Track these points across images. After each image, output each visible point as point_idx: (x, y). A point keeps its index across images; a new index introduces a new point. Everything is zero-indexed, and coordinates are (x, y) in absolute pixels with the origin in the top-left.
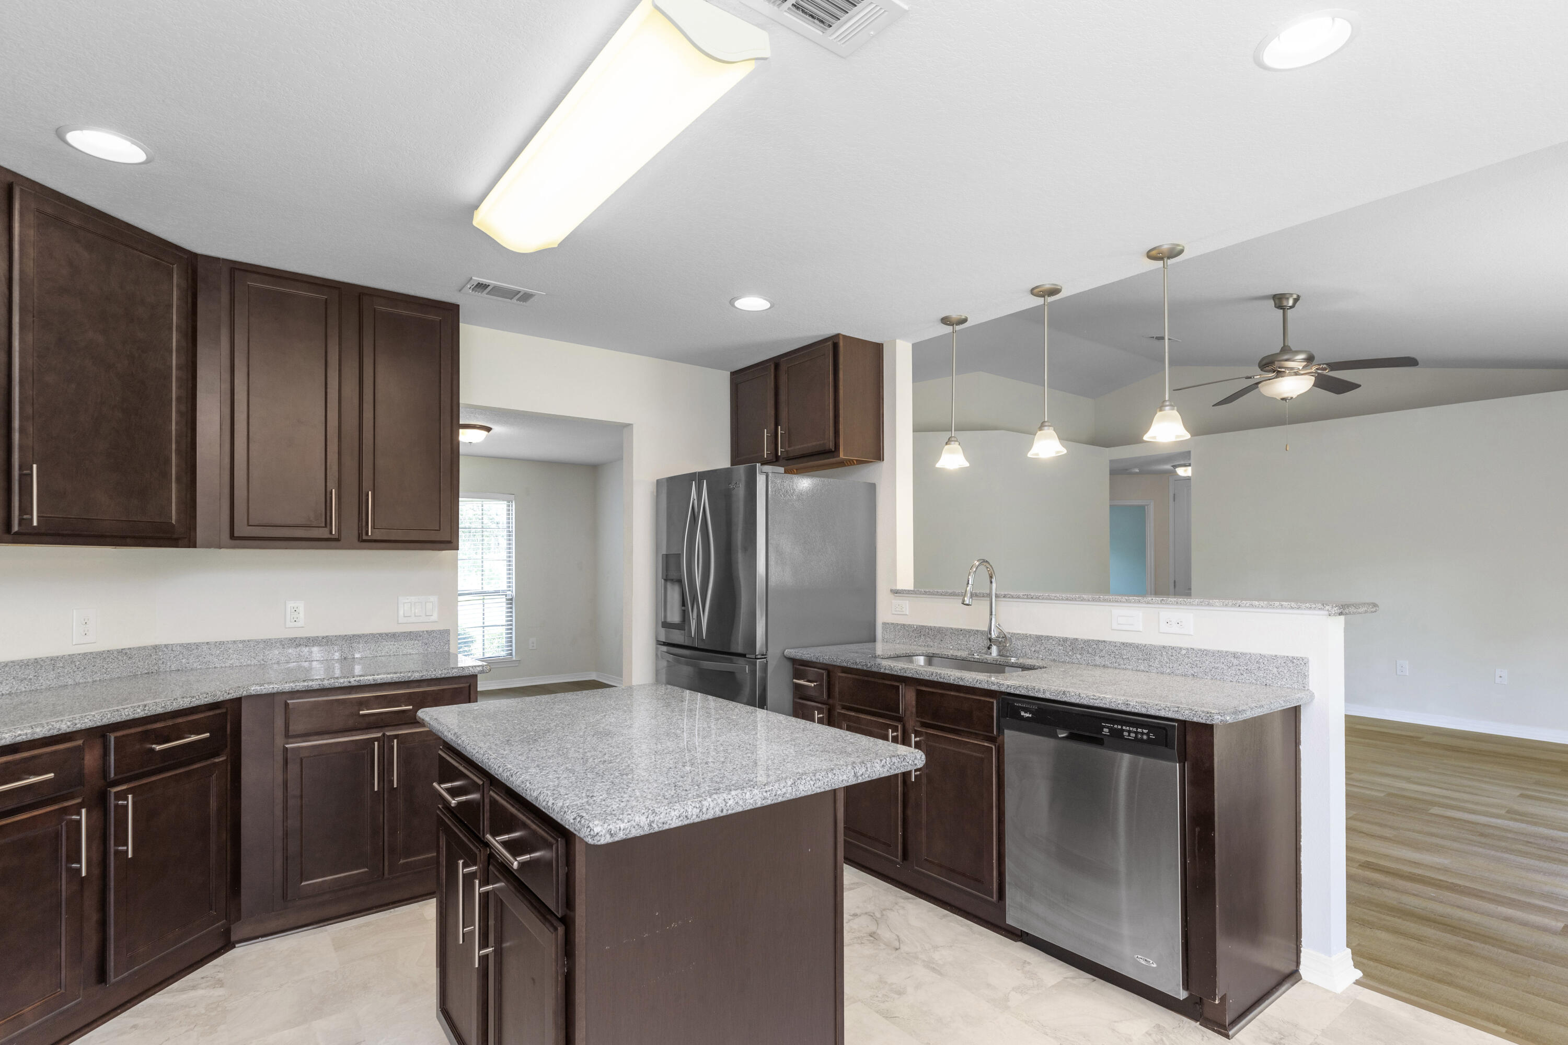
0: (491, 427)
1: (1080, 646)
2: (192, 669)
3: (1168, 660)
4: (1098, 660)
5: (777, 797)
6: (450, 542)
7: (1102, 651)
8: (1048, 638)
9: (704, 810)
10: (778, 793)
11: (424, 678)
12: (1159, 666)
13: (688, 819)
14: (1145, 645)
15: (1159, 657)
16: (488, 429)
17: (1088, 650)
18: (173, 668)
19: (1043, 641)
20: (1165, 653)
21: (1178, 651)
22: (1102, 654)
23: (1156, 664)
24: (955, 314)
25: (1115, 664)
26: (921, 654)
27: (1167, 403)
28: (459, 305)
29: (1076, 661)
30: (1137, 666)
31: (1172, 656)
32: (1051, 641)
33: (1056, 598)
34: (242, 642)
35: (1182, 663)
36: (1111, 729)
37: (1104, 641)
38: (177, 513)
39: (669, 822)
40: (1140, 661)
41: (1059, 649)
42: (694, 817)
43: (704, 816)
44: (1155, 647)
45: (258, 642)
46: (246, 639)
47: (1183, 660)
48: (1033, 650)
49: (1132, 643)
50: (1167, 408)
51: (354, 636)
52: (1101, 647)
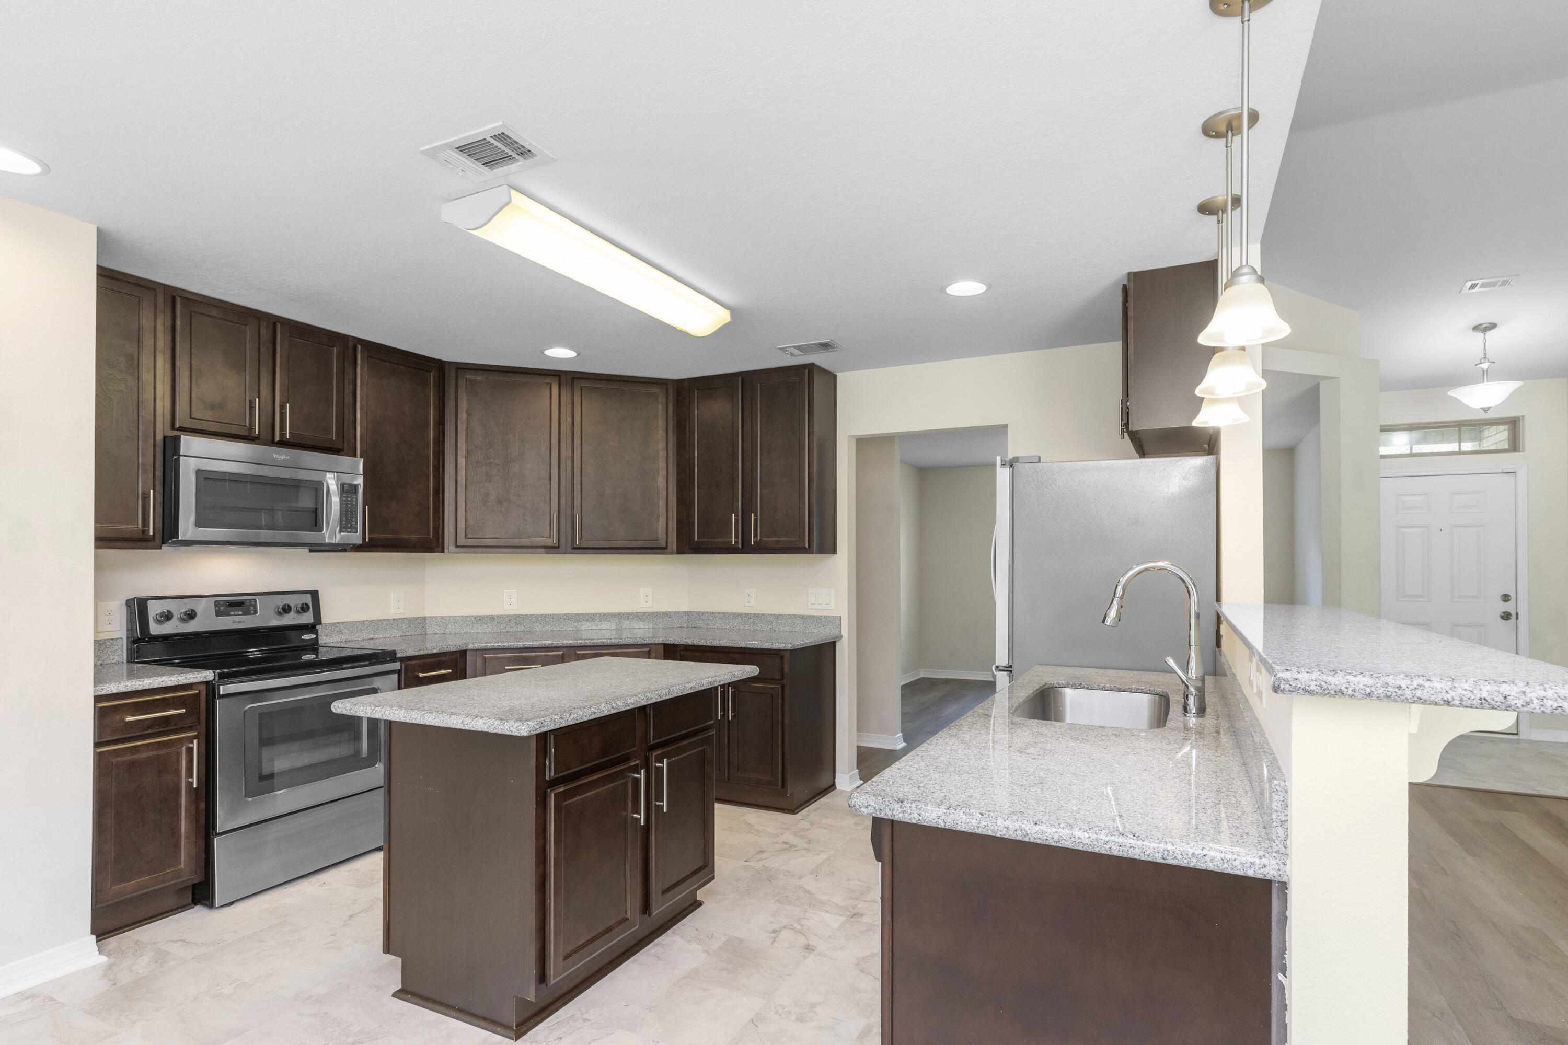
2: (701, 628)
18: (693, 626)
28: (814, 364)
34: (723, 613)
38: (662, 534)
45: (730, 614)
46: (724, 612)
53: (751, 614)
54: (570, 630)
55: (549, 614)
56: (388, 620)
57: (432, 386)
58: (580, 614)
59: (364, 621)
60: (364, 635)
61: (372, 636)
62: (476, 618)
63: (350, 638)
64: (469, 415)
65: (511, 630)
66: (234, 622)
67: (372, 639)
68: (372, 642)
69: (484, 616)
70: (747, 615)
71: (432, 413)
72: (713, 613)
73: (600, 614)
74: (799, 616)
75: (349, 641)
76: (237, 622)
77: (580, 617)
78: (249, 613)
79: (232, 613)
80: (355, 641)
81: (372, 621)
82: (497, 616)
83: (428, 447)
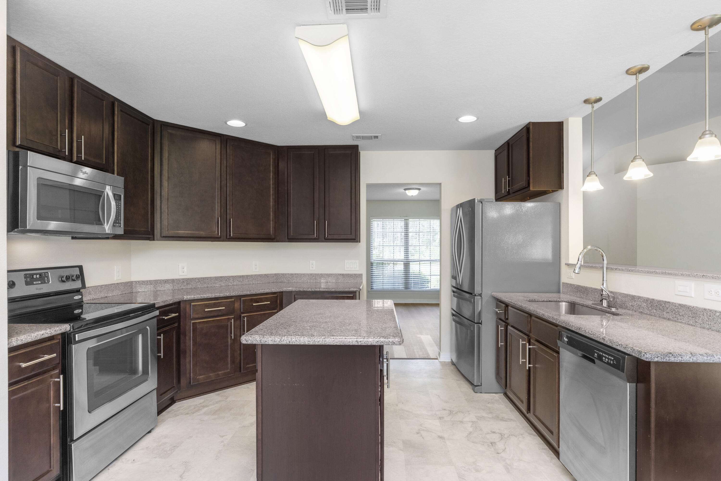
0: (420, 188)
1: (656, 304)
3: (707, 319)
4: (665, 315)
5: (315, 342)
6: (354, 239)
7: (667, 308)
8: (639, 297)
9: (282, 340)
10: (315, 341)
11: (336, 291)
12: (702, 323)
13: (275, 342)
14: (694, 307)
15: (702, 316)
16: (419, 189)
17: (660, 307)
18: (280, 281)
19: (636, 299)
20: (706, 314)
21: (714, 313)
22: (668, 311)
23: (700, 321)
24: (593, 96)
25: (675, 319)
26: (567, 302)
27: (707, 132)
28: (358, 145)
29: (653, 314)
30: (688, 321)
31: (710, 316)
32: (640, 299)
33: (642, 272)
34: (297, 274)
35: (716, 322)
36: (598, 354)
37: (669, 302)
38: (272, 231)
39: (268, 341)
40: (690, 318)
41: (644, 305)
42: (278, 342)
43: (282, 342)
44: (699, 308)
45: (301, 274)
47: (717, 320)
48: (631, 304)
49: (685, 305)
50: (707, 136)
51: (330, 274)
52: (667, 306)
53: (314, 274)
54: (217, 286)
55: (205, 278)
56: (114, 284)
57: (150, 134)
58: (222, 277)
59: (102, 285)
60: (102, 295)
61: (106, 295)
62: (163, 281)
63: (95, 297)
64: (169, 155)
65: (184, 288)
66: (37, 289)
67: (106, 297)
68: (106, 299)
69: (168, 279)
70: (311, 274)
71: (150, 151)
72: (292, 274)
73: (233, 276)
74: (340, 274)
75: (94, 299)
76: (39, 289)
77: (223, 279)
78: (45, 283)
79: (35, 283)
80: (98, 298)
81: (106, 285)
82: (176, 279)
83: (148, 173)
